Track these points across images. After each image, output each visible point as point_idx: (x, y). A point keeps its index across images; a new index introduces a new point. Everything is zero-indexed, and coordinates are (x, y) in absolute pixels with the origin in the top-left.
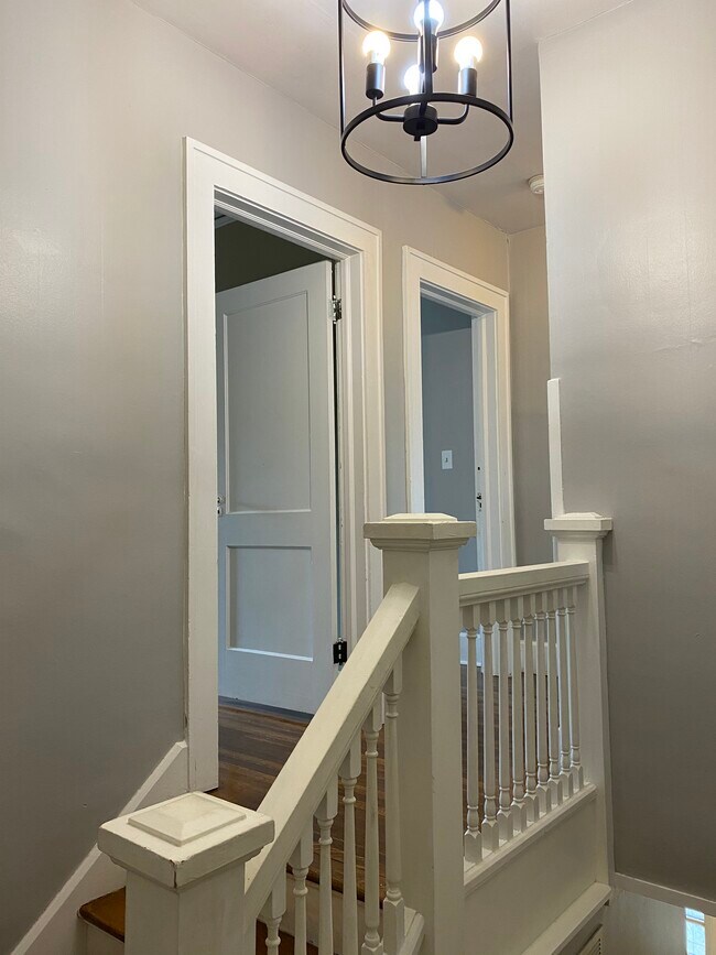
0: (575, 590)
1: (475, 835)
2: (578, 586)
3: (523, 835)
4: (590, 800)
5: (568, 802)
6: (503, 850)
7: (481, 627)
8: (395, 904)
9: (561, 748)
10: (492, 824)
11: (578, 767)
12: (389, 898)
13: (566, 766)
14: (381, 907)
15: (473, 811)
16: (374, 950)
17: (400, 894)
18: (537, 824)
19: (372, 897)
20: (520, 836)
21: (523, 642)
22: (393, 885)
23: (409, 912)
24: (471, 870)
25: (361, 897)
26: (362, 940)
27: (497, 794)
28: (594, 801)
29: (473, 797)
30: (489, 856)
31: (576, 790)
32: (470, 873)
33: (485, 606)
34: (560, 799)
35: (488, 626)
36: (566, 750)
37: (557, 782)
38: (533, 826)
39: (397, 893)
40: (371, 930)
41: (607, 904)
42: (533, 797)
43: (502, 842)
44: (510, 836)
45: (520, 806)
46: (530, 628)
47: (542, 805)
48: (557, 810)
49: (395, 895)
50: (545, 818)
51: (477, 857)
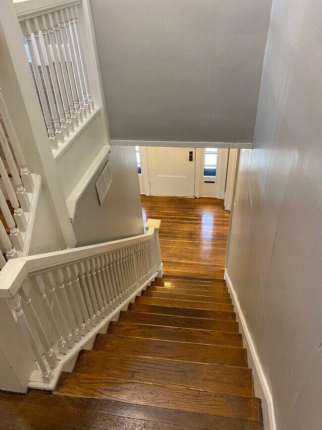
0: (76, 8)
1: (53, 138)
2: (78, 5)
3: (73, 134)
4: (98, 114)
5: (89, 116)
6: (71, 136)
7: (32, 34)
8: (26, 174)
9: (82, 93)
10: (60, 132)
11: (91, 101)
12: (23, 172)
13: (86, 101)
14: (21, 177)
15: (50, 128)
16: (22, 193)
17: (27, 169)
18: (78, 128)
19: (15, 174)
20: (72, 134)
21: (50, 46)
22: (23, 167)
23: (33, 175)
24: (56, 153)
25: (10, 176)
26: (16, 191)
27: (59, 120)
28: (100, 114)
29: (49, 122)
30: (62, 146)
31: (91, 111)
32: (55, 154)
33: (32, 20)
34: (86, 116)
35: (36, 33)
36: (85, 94)
37: (83, 109)
38: (77, 129)
39: (26, 170)
40: (18, 186)
41: (109, 152)
42: (75, 117)
43: (65, 139)
44: (63, 141)
45: (70, 122)
46: (58, 32)
47: (79, 120)
48: (86, 120)
49: (25, 171)
50: (82, 125)
51: (57, 147)
